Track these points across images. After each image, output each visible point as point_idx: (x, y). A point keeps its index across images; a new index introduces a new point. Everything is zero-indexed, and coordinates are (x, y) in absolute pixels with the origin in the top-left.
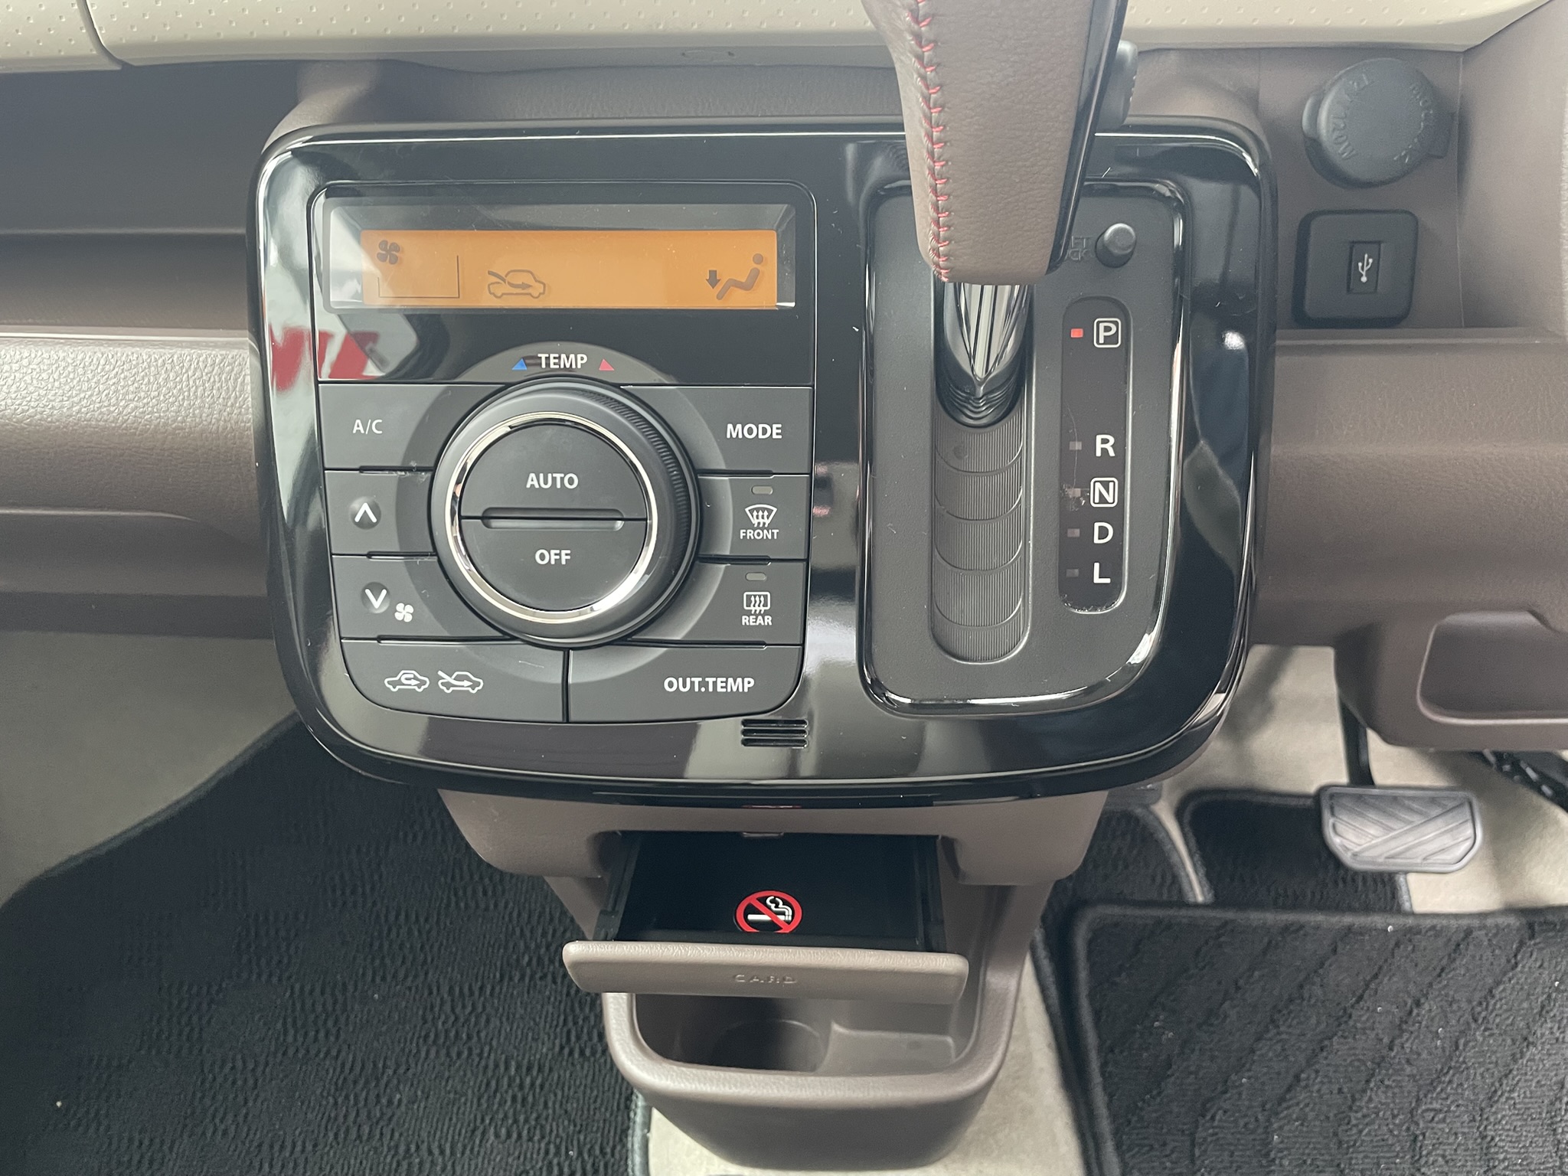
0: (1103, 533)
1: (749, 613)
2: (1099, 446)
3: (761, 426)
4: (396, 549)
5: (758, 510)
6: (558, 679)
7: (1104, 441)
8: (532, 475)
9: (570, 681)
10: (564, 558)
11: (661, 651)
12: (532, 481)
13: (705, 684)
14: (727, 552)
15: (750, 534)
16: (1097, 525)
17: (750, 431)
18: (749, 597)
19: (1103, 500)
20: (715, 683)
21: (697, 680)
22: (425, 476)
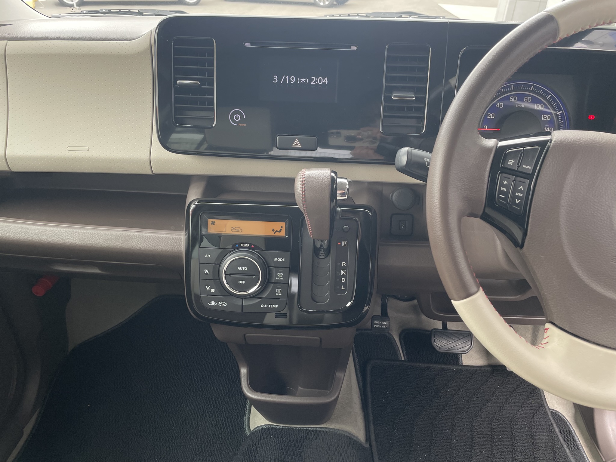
0: (343, 280)
1: (277, 293)
2: (343, 264)
3: (281, 259)
4: (212, 279)
5: (280, 274)
6: (241, 304)
7: (344, 263)
8: (239, 267)
9: (243, 304)
10: (244, 282)
11: (261, 299)
12: (239, 268)
13: (268, 306)
14: (274, 281)
15: (278, 278)
16: (342, 279)
17: (279, 260)
18: (277, 290)
19: (343, 274)
20: (270, 306)
21: (267, 305)
22: (218, 265)
